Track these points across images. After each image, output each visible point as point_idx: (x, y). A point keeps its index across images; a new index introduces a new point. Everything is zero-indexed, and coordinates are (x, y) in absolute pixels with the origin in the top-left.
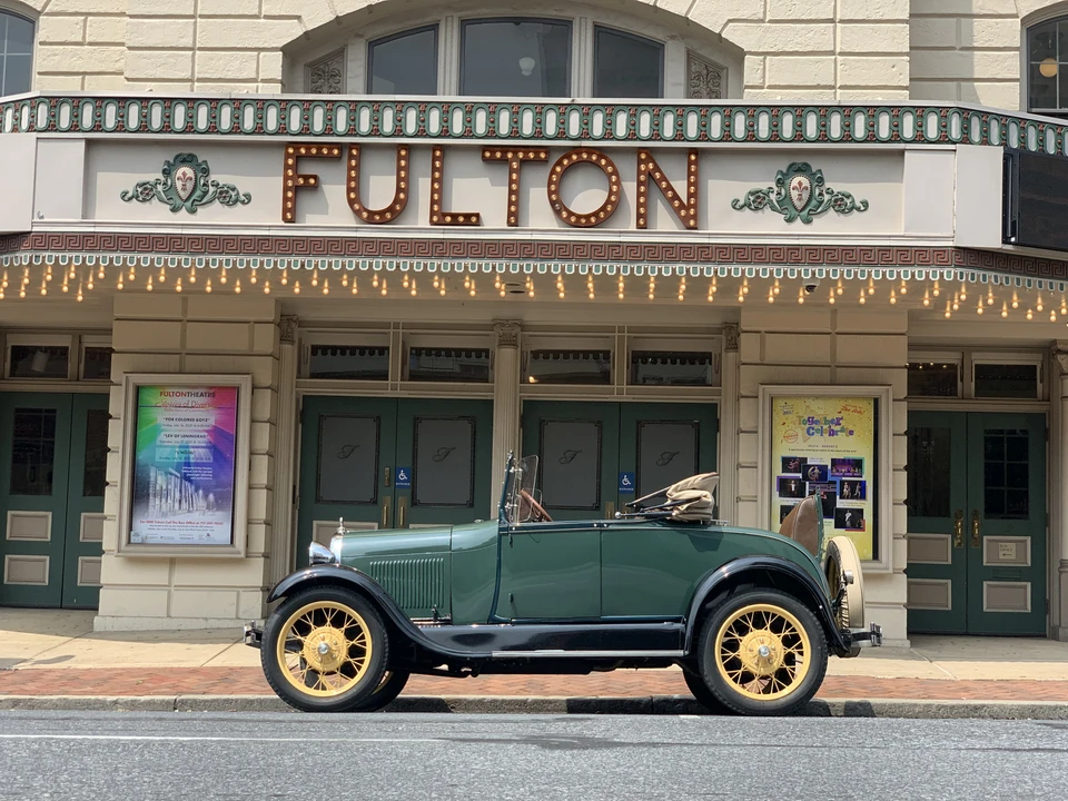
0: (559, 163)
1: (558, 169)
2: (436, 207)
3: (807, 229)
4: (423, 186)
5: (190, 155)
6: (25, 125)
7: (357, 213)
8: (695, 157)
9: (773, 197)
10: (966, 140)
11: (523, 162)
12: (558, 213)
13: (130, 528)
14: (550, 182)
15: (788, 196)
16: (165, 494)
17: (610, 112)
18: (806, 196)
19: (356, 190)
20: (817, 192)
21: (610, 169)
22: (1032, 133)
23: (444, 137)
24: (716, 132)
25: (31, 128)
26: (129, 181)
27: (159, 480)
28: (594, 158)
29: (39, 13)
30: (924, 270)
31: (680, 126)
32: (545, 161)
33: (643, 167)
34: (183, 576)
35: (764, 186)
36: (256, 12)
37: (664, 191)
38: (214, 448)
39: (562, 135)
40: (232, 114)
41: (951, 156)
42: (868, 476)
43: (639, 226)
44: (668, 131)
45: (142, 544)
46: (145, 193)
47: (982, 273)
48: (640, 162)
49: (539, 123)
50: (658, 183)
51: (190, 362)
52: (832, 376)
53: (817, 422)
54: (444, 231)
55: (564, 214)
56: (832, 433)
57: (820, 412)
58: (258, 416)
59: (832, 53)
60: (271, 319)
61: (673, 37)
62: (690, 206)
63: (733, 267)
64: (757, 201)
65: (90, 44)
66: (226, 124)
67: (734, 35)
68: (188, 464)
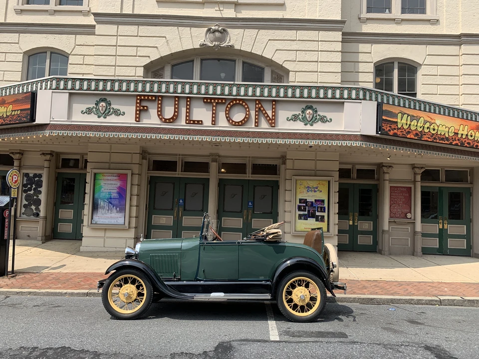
0: (229, 104)
1: (229, 106)
2: (188, 118)
3: (311, 128)
4: (183, 110)
5: (105, 98)
6: (49, 88)
7: (161, 119)
8: (275, 103)
9: (300, 117)
10: (364, 99)
11: (217, 103)
12: (229, 121)
13: (92, 219)
14: (226, 110)
15: (305, 116)
16: (103, 208)
17: (247, 87)
18: (311, 117)
19: (161, 111)
20: (315, 115)
21: (246, 106)
22: (385, 97)
23: (191, 94)
24: (282, 94)
25: (50, 89)
26: (84, 107)
27: (101, 203)
28: (241, 102)
29: (70, 54)
30: (350, 142)
31: (270, 92)
32: (225, 103)
33: (257, 106)
34: (109, 234)
35: (297, 113)
36: (135, 54)
37: (264, 114)
38: (119, 193)
39: (230, 94)
40: (119, 85)
41: (360, 104)
42: (326, 205)
43: (255, 126)
44: (266, 94)
45: (96, 224)
46: (89, 111)
47: (369, 143)
48: (256, 104)
49: (223, 90)
50: (262, 111)
51: (112, 166)
52: (315, 173)
53: (310, 188)
54: (190, 126)
55: (231, 121)
56: (315, 191)
57: (312, 185)
58: (134, 183)
59: (317, 72)
60: (138, 152)
61: (267, 66)
62: (273, 119)
63: (286, 140)
64: (295, 118)
65: (85, 65)
66: (116, 88)
67: (286, 65)
68: (111, 198)
